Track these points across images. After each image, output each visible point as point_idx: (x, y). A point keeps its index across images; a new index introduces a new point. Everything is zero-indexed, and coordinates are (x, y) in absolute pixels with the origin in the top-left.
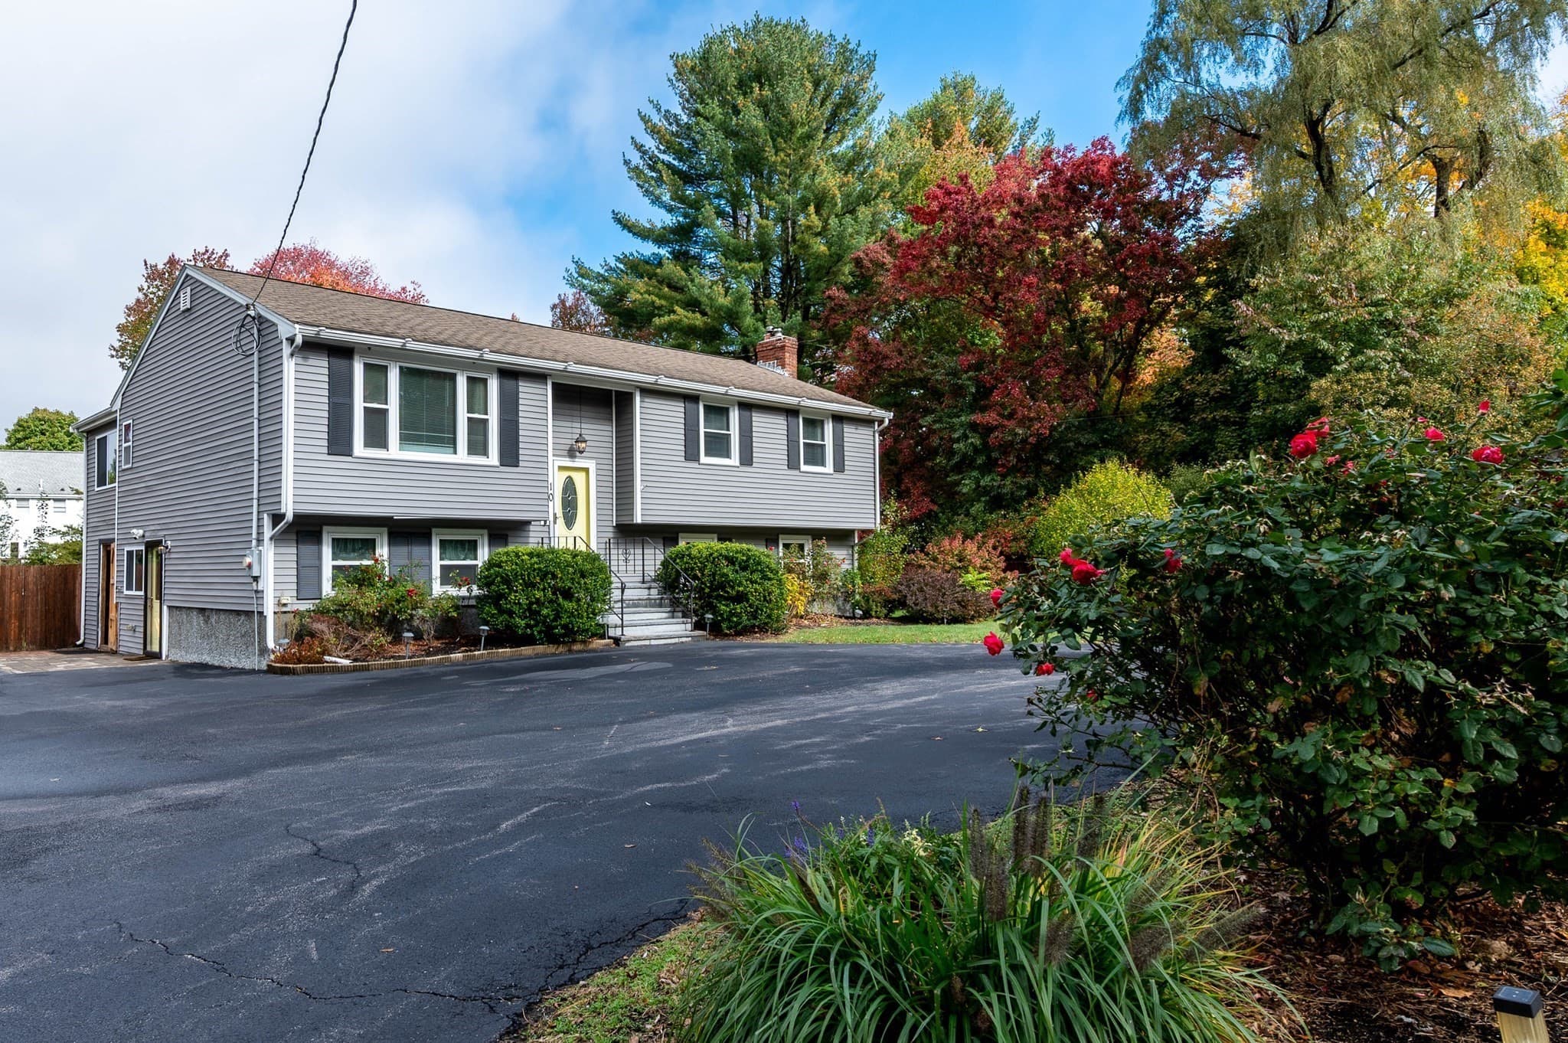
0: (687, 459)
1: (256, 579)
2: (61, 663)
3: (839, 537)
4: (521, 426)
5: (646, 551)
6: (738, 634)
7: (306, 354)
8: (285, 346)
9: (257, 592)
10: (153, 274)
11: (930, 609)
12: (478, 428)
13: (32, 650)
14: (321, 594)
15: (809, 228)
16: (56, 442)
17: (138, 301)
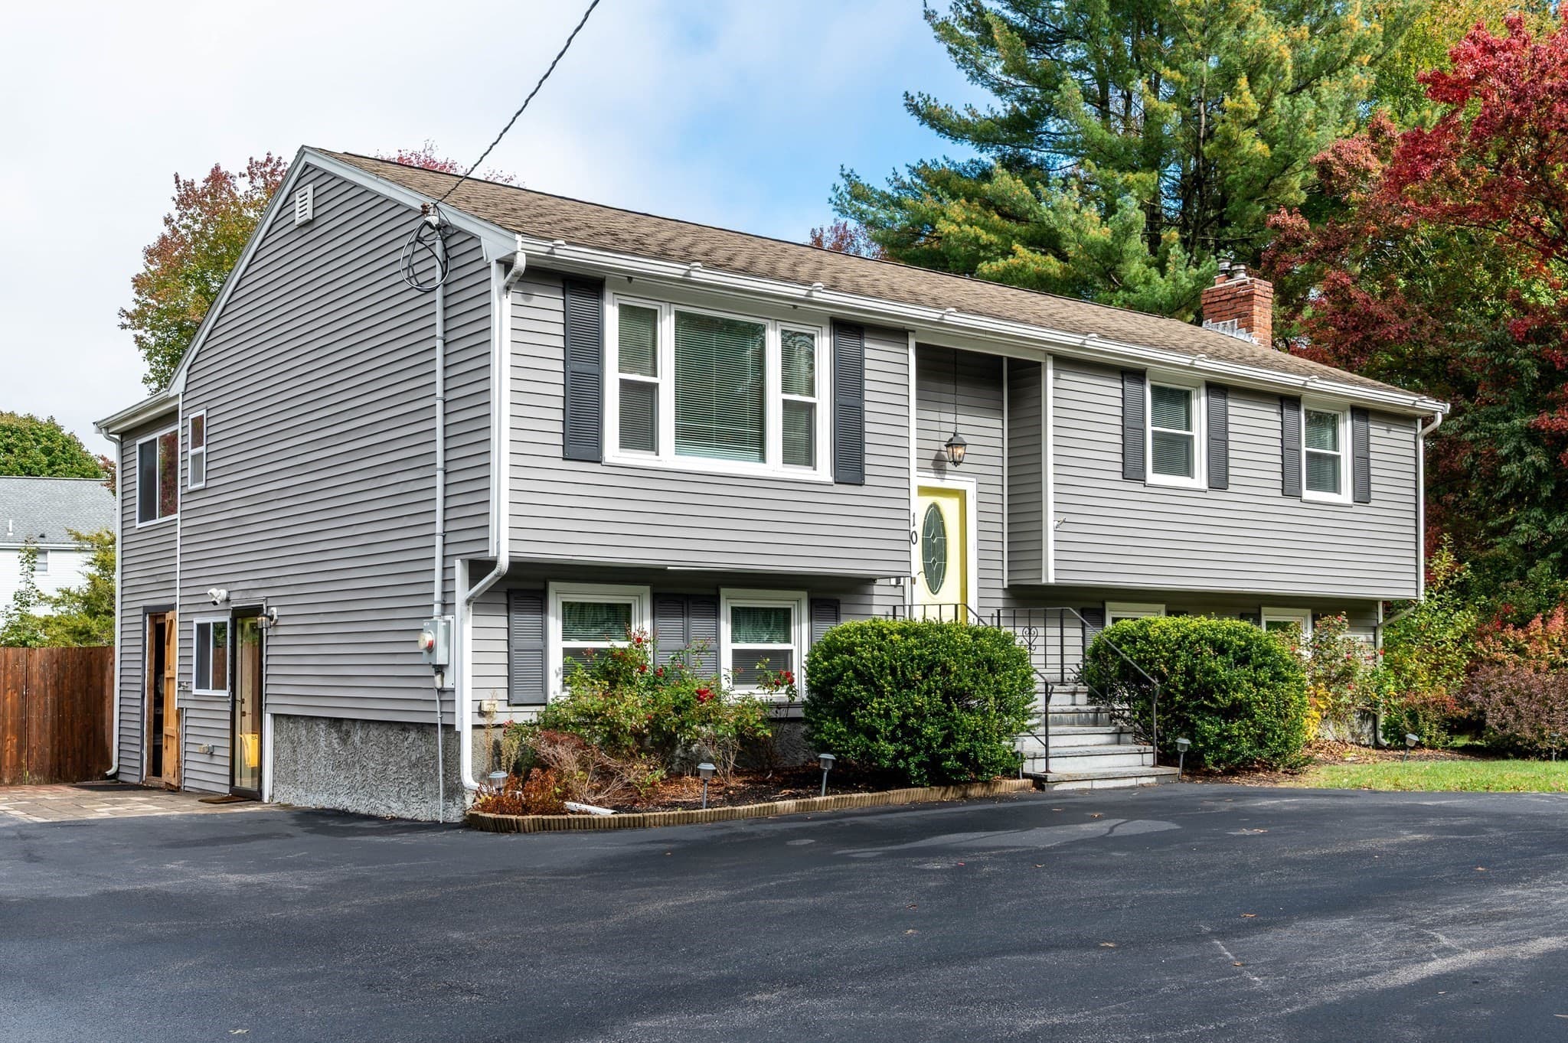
0: (1125, 477)
1: (440, 669)
2: (102, 807)
3: (1359, 611)
4: (868, 417)
5: (1067, 632)
6: (1231, 772)
7: (530, 288)
8: (495, 271)
9: (441, 691)
10: (187, 197)
11: (1528, 734)
12: (799, 415)
13: (39, 783)
14: (546, 697)
15: (1239, 113)
16: (28, 463)
17: (164, 238)
